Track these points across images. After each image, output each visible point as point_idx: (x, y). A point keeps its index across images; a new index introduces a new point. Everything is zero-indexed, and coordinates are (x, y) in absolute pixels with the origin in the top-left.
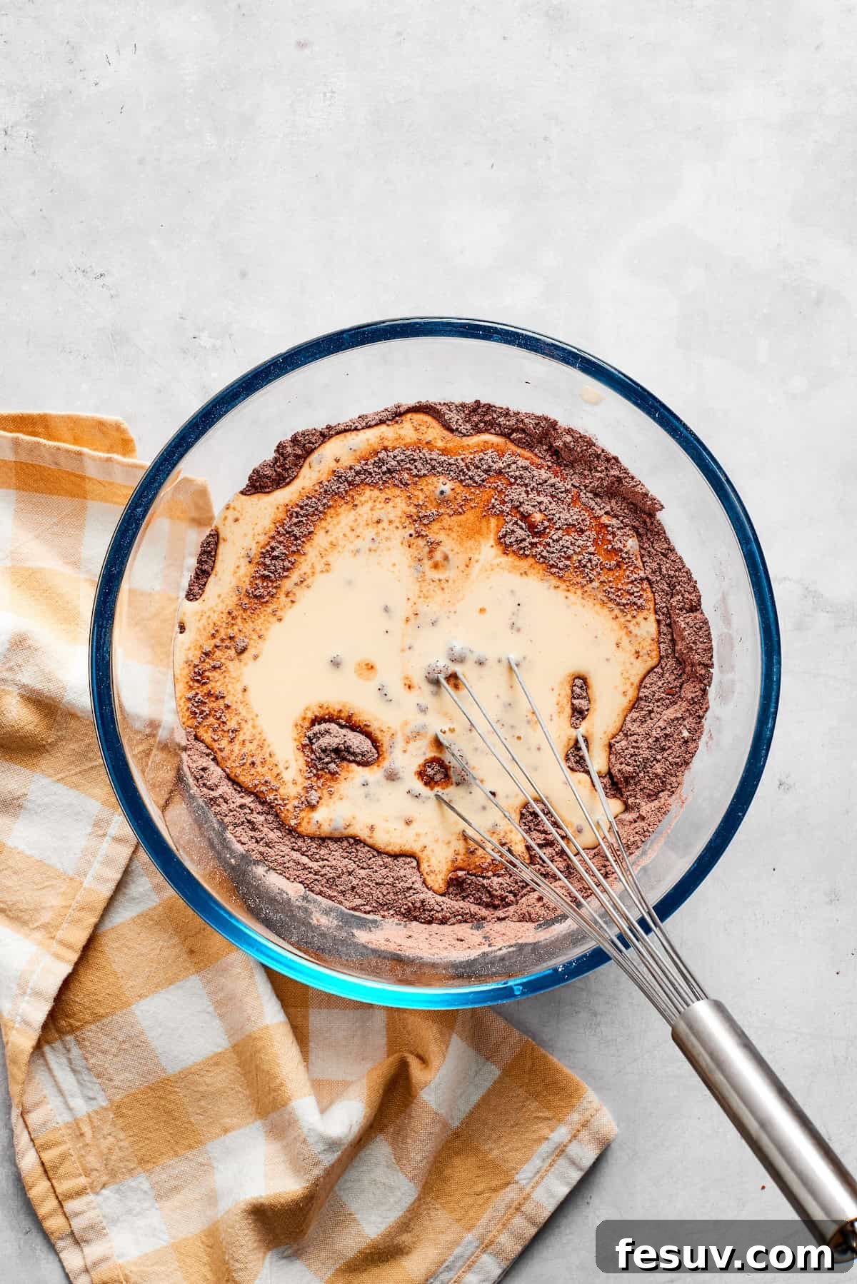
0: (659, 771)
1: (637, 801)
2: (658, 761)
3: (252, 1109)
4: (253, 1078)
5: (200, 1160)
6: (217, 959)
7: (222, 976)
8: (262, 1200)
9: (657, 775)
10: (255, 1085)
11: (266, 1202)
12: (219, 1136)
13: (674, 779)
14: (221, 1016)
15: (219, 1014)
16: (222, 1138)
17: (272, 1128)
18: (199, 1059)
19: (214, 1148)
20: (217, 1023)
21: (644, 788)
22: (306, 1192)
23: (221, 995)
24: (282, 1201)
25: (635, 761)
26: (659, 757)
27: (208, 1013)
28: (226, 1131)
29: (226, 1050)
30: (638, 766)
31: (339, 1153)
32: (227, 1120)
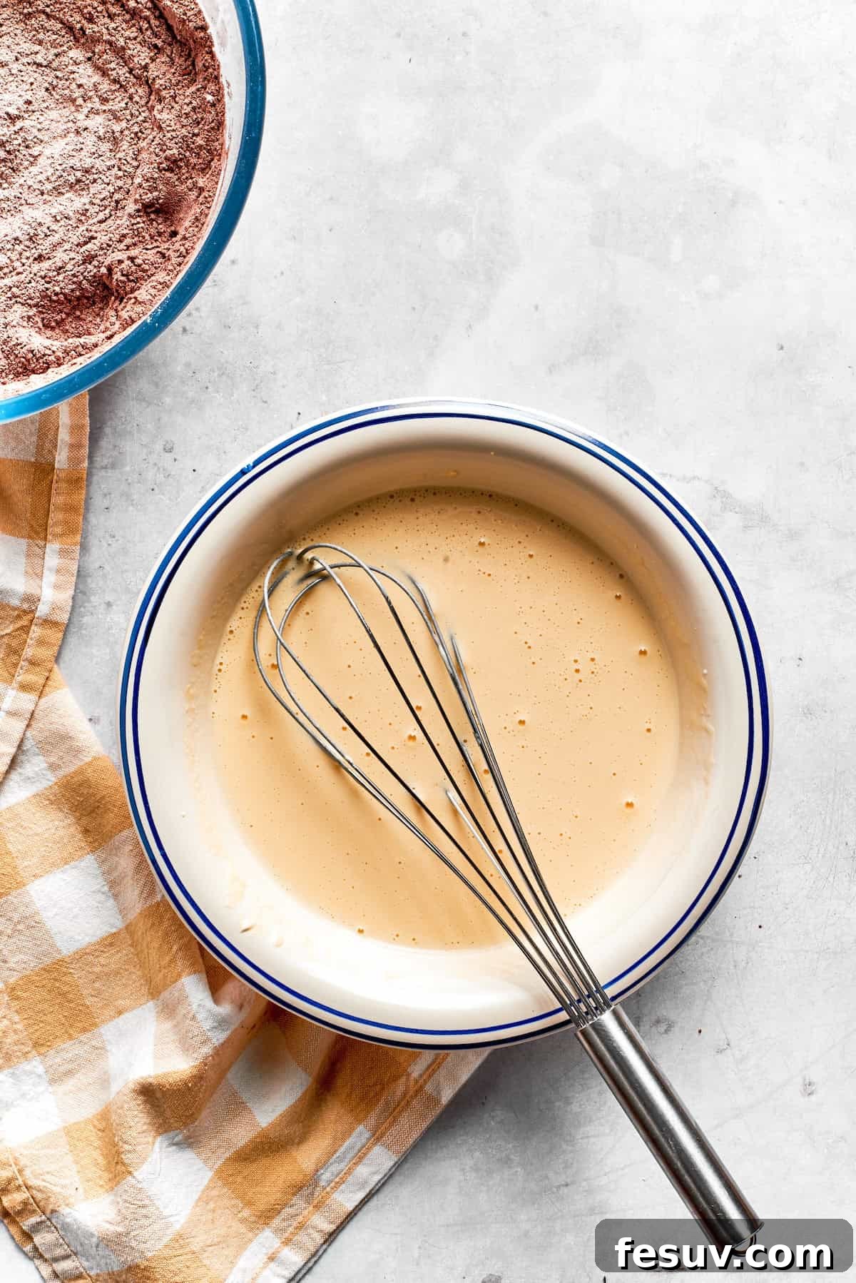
0: (201, 142)
1: (194, 180)
2: (197, 135)
3: (144, 990)
4: (145, 958)
5: (94, 1043)
6: (111, 837)
7: (116, 855)
8: (150, 1080)
9: (200, 147)
10: (147, 965)
11: (154, 1081)
12: (112, 1018)
13: (217, 143)
14: (116, 896)
15: (113, 894)
16: (116, 1020)
17: (164, 1008)
18: (94, 940)
19: (108, 1031)
20: (111, 902)
21: (195, 165)
22: (195, 1072)
23: (115, 874)
24: (171, 1080)
25: (176, 144)
26: (196, 131)
27: (103, 893)
28: (120, 1013)
29: (121, 930)
30: (180, 147)
31: (229, 1032)
32: (120, 1002)
